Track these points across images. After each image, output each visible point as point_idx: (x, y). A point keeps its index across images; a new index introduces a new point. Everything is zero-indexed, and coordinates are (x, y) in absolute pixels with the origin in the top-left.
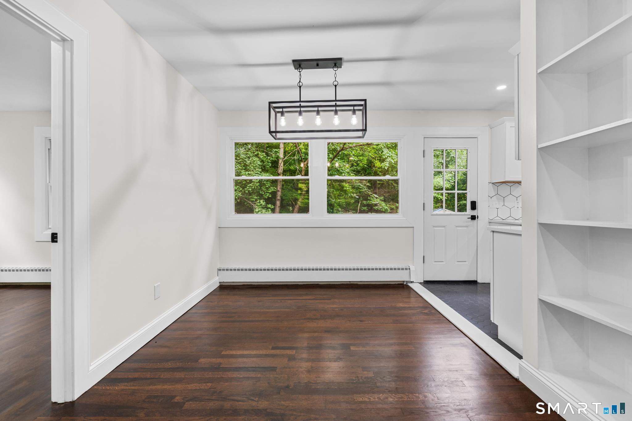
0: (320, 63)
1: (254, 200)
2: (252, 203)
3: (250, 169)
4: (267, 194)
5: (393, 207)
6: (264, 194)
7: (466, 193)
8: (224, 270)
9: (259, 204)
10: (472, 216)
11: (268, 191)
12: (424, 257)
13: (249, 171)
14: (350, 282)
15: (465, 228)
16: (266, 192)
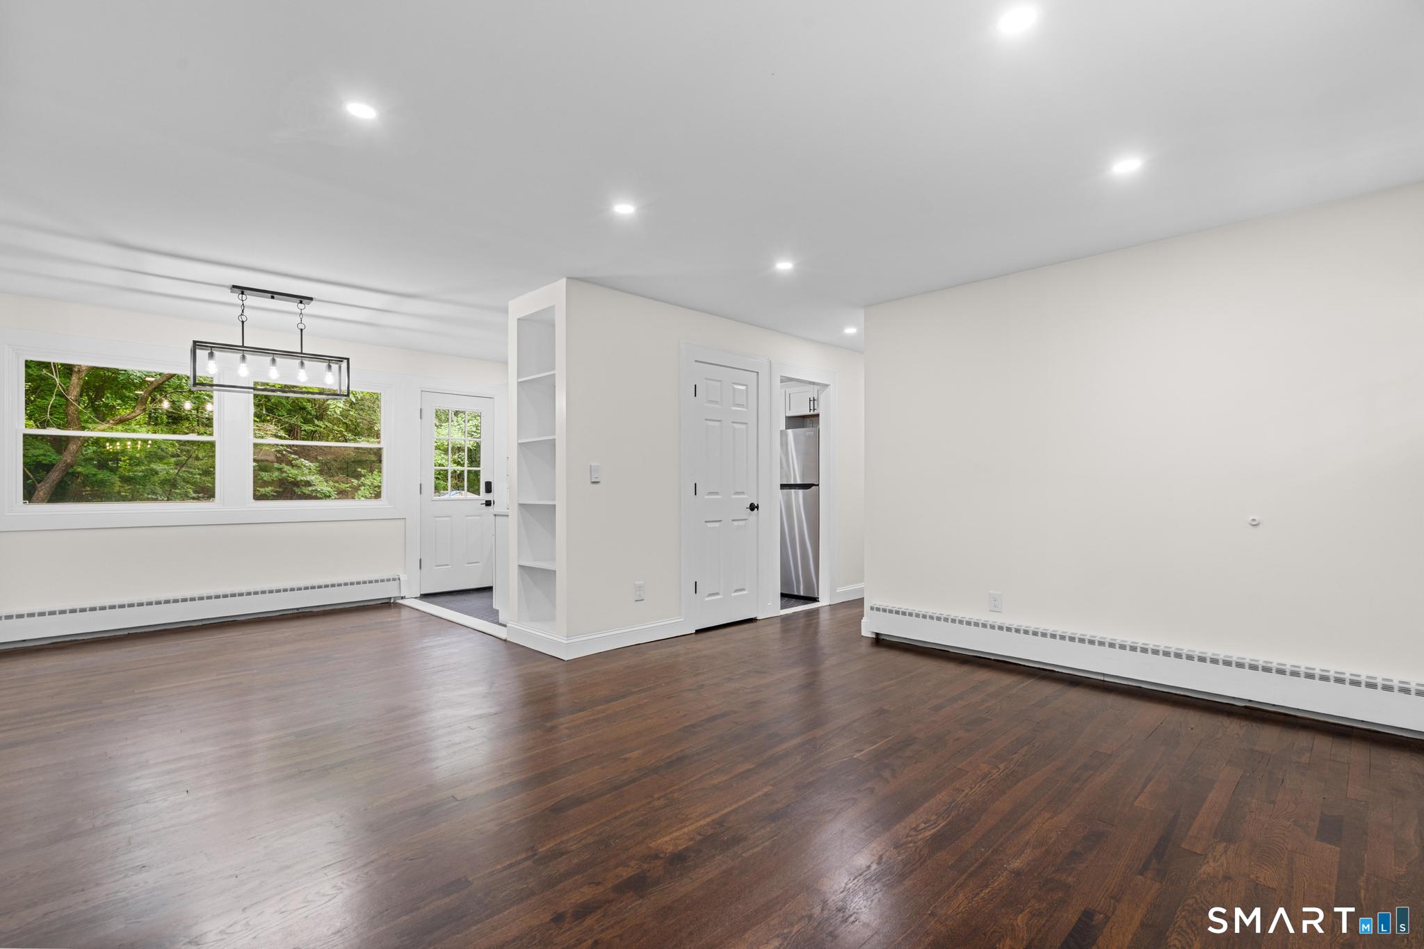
0: (275, 296)
5: (343, 486)
7: (479, 471)
10: (486, 501)
12: (420, 560)
14: (298, 609)
15: (478, 518)
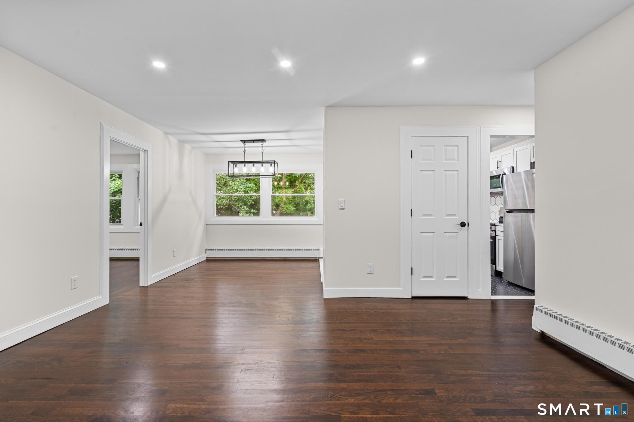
0: (254, 141)
1: (240, 206)
2: (238, 209)
3: (236, 180)
4: (250, 201)
6: (248, 201)
8: (209, 250)
9: (243, 209)
11: (251, 199)
13: (235, 182)
16: (249, 199)
